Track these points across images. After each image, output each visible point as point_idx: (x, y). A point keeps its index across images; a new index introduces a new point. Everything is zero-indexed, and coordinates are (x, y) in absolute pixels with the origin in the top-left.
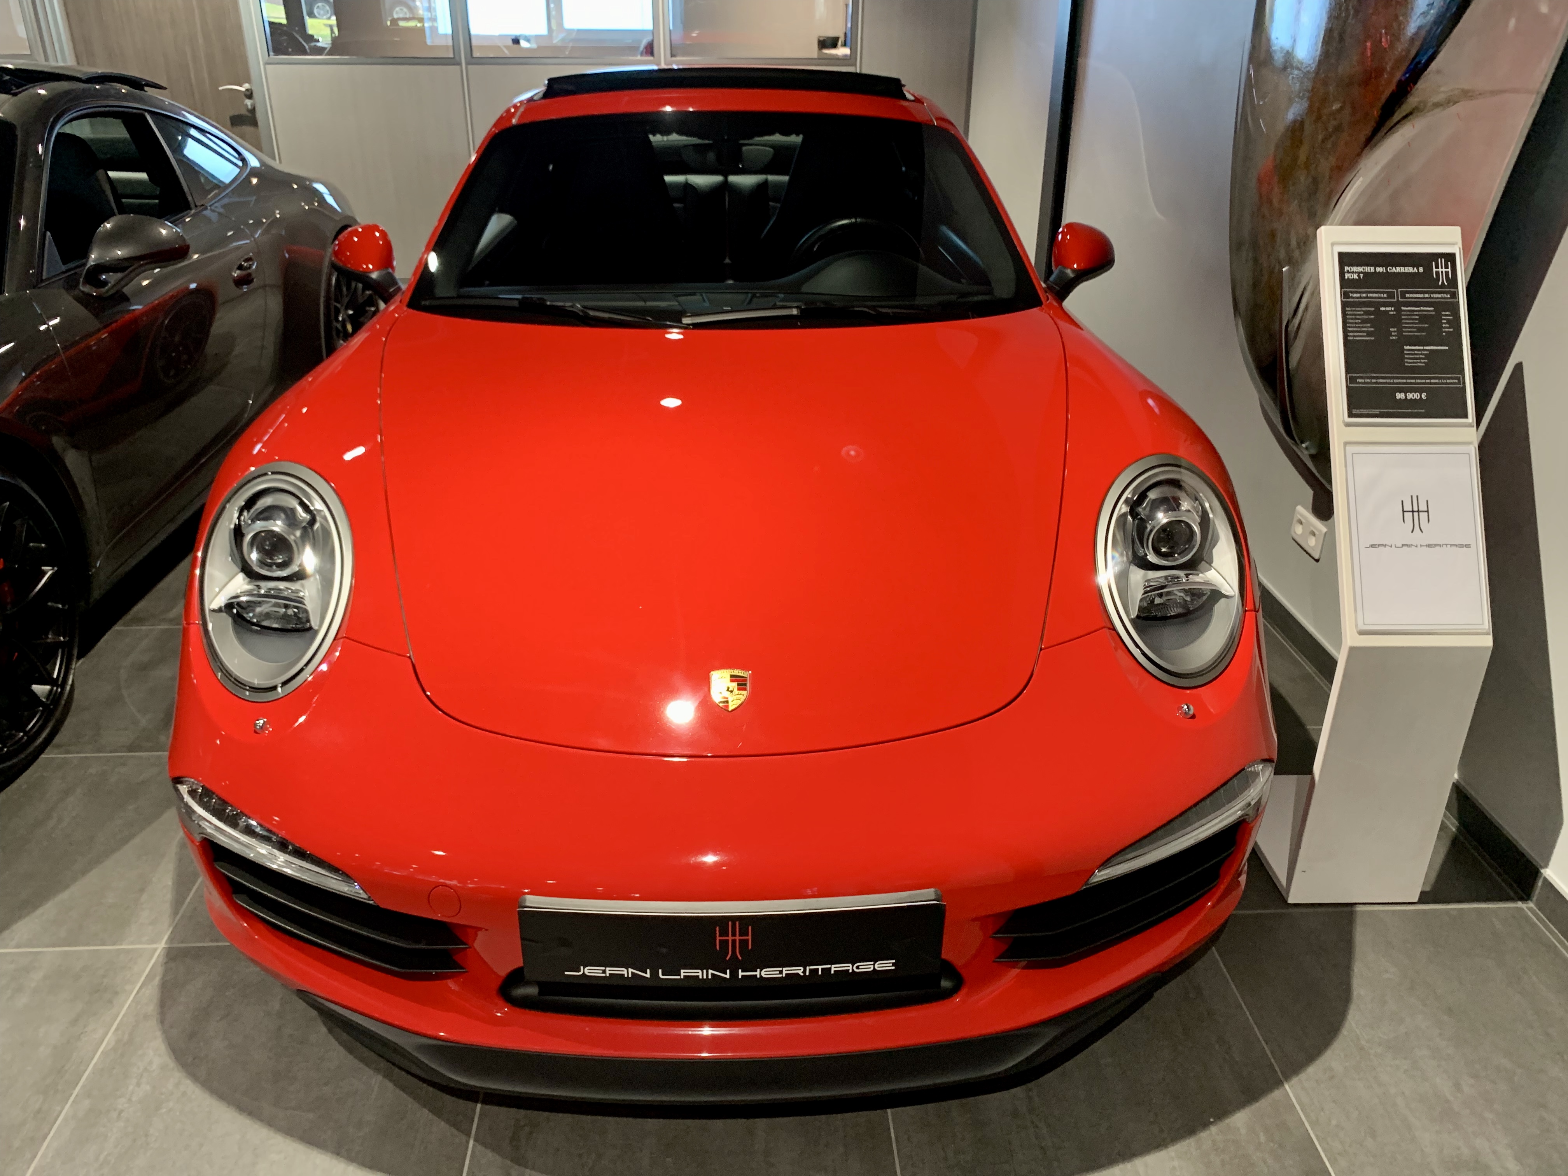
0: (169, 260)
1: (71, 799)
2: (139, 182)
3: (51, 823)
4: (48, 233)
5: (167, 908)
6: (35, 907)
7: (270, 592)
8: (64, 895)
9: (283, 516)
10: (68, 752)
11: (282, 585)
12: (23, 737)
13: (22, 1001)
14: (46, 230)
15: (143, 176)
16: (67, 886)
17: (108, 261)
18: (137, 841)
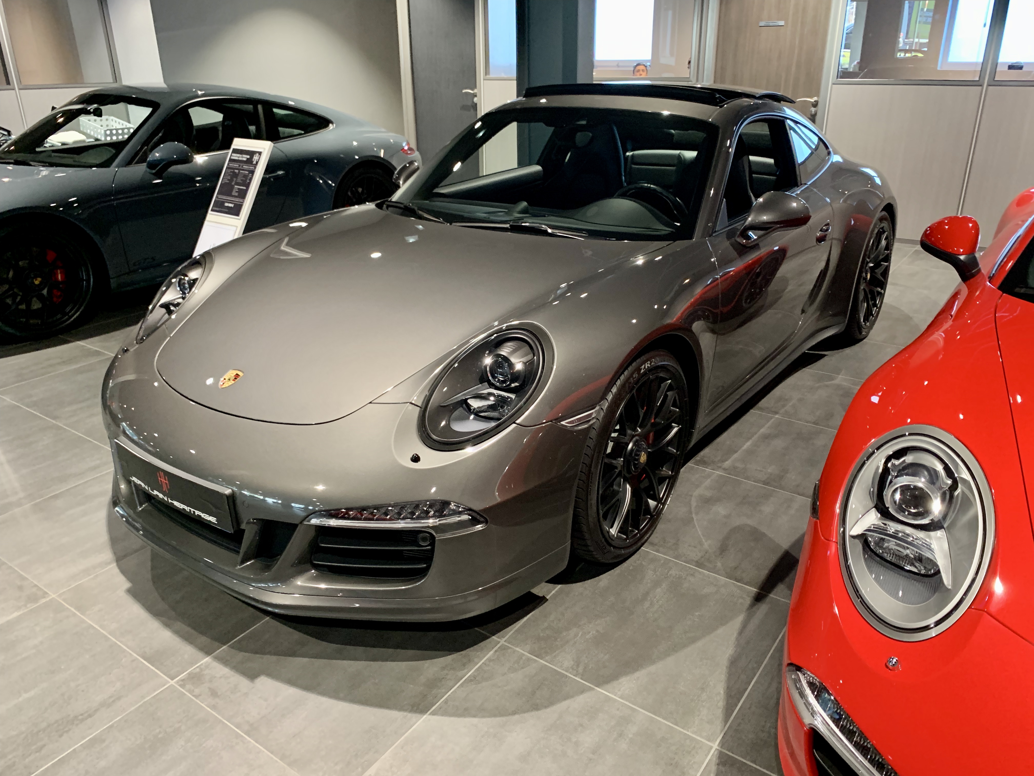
0: (797, 226)
1: (659, 590)
2: (768, 165)
3: (647, 604)
4: (725, 200)
5: (719, 713)
6: (635, 670)
7: (898, 534)
8: (652, 669)
9: (926, 473)
10: (658, 551)
11: (909, 530)
12: (637, 534)
13: (623, 745)
14: (724, 197)
15: (771, 161)
16: (653, 662)
17: (758, 222)
18: (700, 644)
